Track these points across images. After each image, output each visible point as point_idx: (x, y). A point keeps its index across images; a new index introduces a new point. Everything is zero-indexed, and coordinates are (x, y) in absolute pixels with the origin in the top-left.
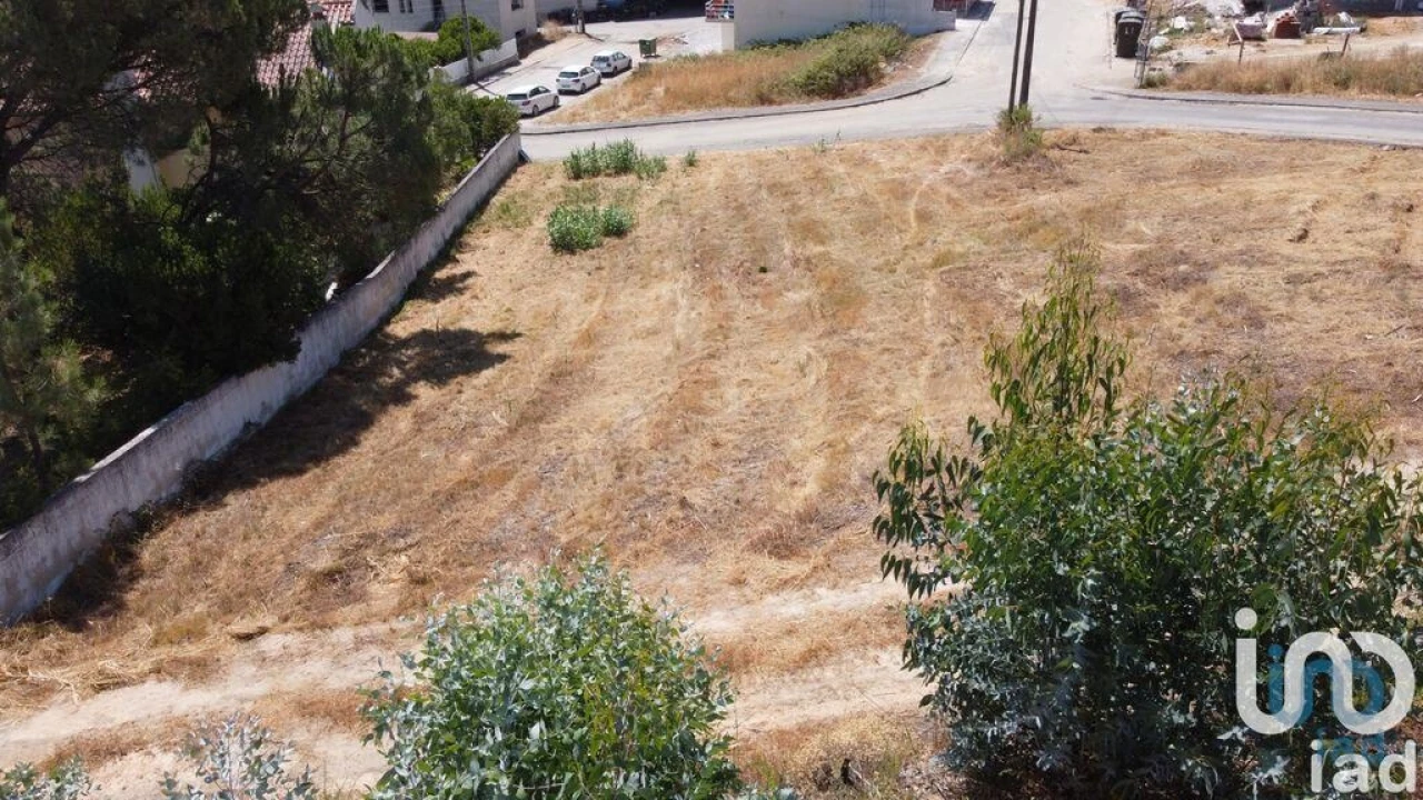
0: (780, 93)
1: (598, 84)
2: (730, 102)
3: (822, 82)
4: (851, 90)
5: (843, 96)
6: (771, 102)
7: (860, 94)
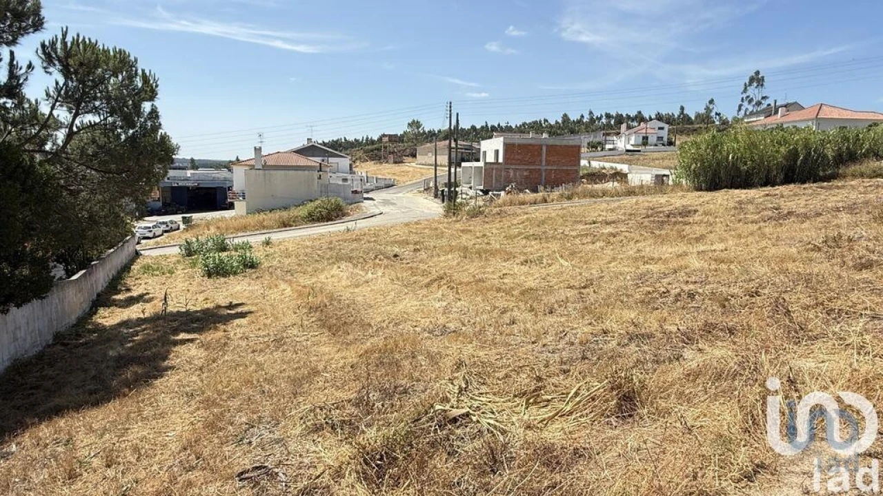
1: (162, 235)
5: (332, 220)
6: (291, 226)
7: (341, 219)
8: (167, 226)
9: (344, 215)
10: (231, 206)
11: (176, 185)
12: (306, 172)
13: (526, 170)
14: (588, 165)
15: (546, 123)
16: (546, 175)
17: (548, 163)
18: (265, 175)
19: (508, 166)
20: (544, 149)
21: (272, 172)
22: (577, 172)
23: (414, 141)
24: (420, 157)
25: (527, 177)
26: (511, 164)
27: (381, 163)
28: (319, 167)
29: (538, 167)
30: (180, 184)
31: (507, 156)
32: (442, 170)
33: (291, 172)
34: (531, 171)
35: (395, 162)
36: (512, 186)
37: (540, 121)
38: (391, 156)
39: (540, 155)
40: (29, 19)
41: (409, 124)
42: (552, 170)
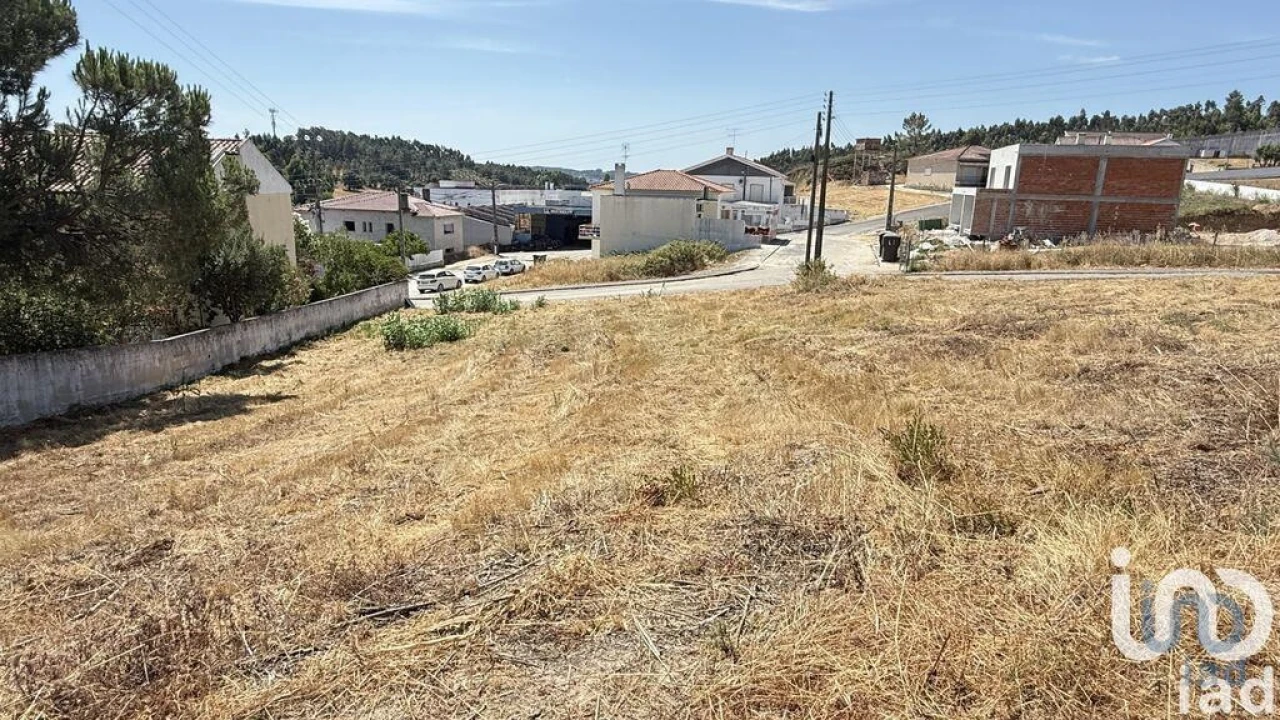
0: (624, 274)
1: (496, 278)
2: (586, 279)
3: (658, 266)
4: (680, 271)
5: (674, 275)
6: (618, 279)
7: (687, 274)
8: (507, 267)
9: (695, 269)
10: (587, 245)
11: (548, 212)
12: (682, 200)
13: (1059, 203)
14: (1232, 193)
15: (1211, 110)
16: (1102, 214)
17: (1108, 190)
18: (626, 203)
19: (1023, 197)
20: (1103, 165)
21: (637, 200)
22: (1171, 208)
23: (912, 148)
24: (913, 174)
25: (1058, 216)
26: (1031, 192)
27: (850, 184)
28: (703, 193)
29: (1084, 199)
30: (552, 211)
31: (1023, 178)
32: (942, 197)
33: (661, 200)
34: (1069, 205)
35: (872, 183)
36: (1018, 232)
37: (1198, 106)
38: (867, 174)
39: (1093, 176)
40: (58, 31)
41: (906, 121)
42: (1113, 205)
